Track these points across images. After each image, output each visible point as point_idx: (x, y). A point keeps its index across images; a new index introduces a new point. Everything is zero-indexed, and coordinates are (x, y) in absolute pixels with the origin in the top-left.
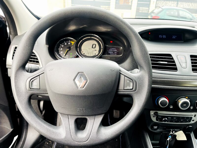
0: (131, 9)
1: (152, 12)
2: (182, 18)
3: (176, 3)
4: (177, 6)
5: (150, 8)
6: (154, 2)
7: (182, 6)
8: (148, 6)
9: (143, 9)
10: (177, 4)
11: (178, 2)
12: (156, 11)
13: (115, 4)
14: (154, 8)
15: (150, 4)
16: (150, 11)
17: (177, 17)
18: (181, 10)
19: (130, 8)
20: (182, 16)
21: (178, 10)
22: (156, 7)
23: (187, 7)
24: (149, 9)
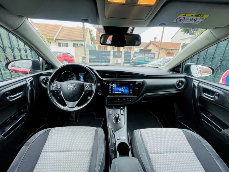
0: (121, 58)
1: (132, 59)
2: (147, 61)
5: (131, 57)
6: (133, 54)
7: (147, 56)
10: (144, 55)
11: (144, 53)
13: (112, 55)
14: (133, 57)
15: (130, 55)
16: (131, 58)
17: (144, 61)
20: (147, 60)
21: (145, 58)
22: (134, 57)
23: (149, 56)
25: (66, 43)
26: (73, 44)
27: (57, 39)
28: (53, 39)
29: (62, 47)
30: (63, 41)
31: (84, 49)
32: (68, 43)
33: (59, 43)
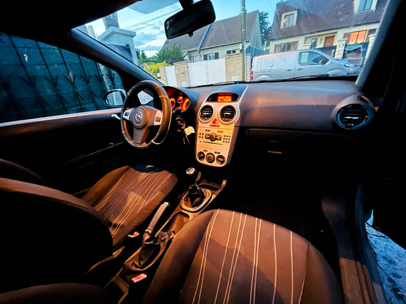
25: (216, 53)
26: (228, 52)
27: (202, 50)
28: (197, 50)
29: (208, 61)
30: (211, 50)
31: (241, 57)
32: (218, 53)
33: (204, 55)
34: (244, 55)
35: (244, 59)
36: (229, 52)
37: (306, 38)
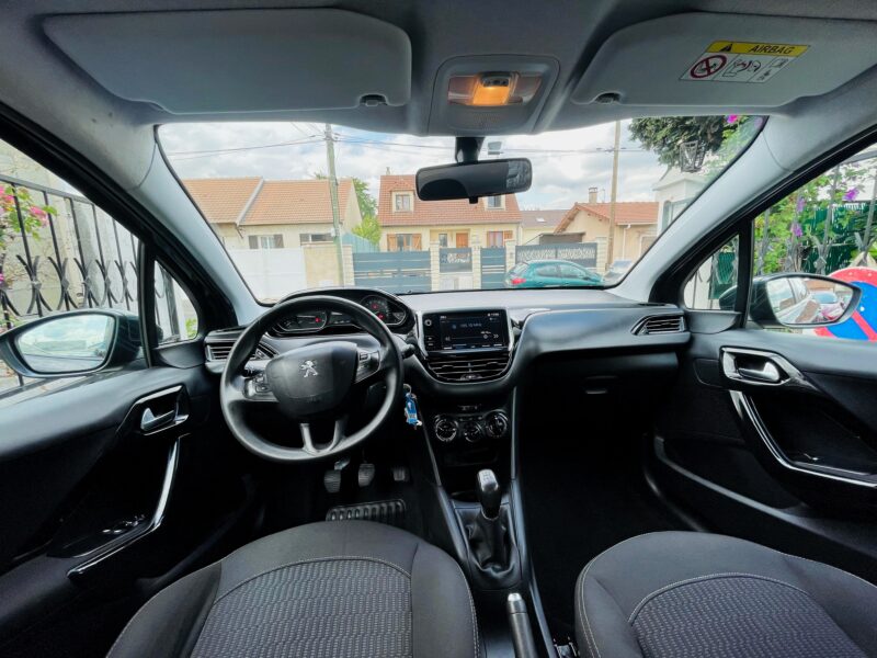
0: (470, 270)
3: (553, 251)
4: (556, 257)
5: (507, 265)
6: (512, 254)
7: (565, 256)
8: (503, 261)
9: (494, 270)
10: (557, 253)
11: (556, 248)
12: (519, 269)
14: (514, 265)
17: (557, 276)
18: (562, 263)
19: (468, 267)
21: (558, 265)
23: (576, 258)
24: (505, 267)
25: (276, 236)
26: (301, 235)
30: (264, 228)
31: (335, 250)
32: (281, 235)
34: (339, 246)
35: (339, 252)
36: (304, 238)
37: (431, 231)
